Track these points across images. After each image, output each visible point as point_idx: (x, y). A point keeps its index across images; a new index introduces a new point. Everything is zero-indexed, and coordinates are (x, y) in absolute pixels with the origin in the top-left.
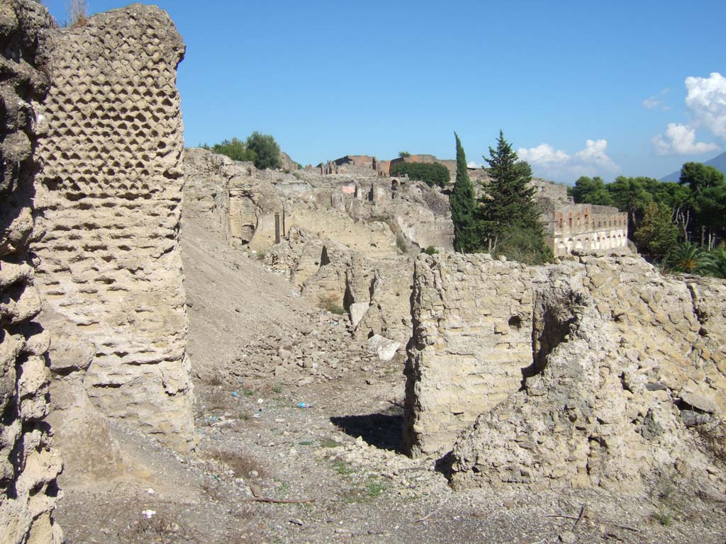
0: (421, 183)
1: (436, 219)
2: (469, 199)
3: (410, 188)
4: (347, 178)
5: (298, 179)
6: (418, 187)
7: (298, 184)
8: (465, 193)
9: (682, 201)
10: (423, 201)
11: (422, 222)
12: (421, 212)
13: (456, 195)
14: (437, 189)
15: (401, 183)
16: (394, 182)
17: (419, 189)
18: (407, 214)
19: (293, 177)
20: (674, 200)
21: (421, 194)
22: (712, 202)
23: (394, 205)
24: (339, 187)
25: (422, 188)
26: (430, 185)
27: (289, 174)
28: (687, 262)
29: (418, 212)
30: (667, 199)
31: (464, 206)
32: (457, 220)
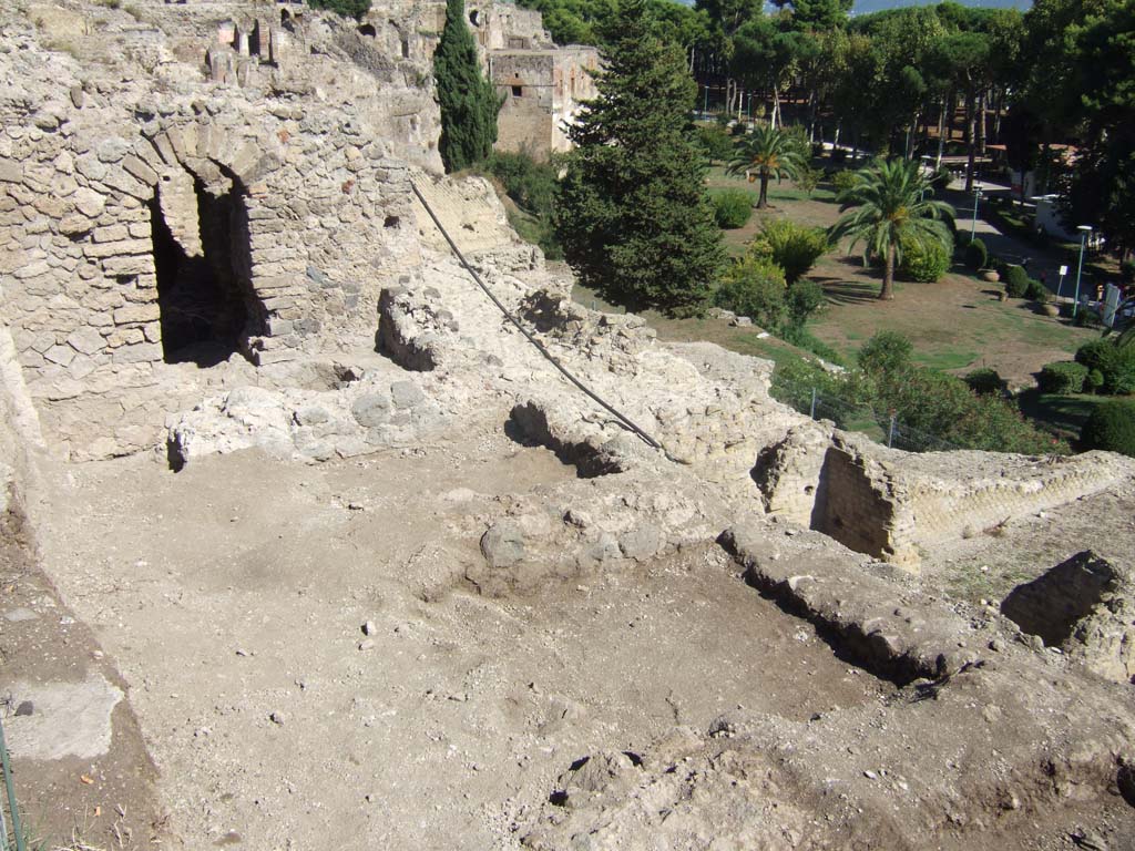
0: (329, 14)
1: (379, 89)
2: (471, 67)
3: (311, 25)
4: (218, 13)
5: (138, 20)
6: (324, 21)
7: (141, 31)
8: (462, 56)
9: (694, 35)
10: (342, 52)
11: (358, 97)
12: (356, 78)
13: (447, 57)
14: (352, 23)
15: (296, 15)
16: (285, 13)
17: (327, 27)
18: (333, 82)
19: (130, 16)
20: (682, 33)
21: (330, 35)
22: (756, 45)
23: (308, 66)
24: (212, 34)
25: (332, 24)
26: (343, 15)
27: (118, 11)
28: (767, 158)
29: (352, 77)
30: (671, 31)
31: (462, 80)
32: (449, 104)
